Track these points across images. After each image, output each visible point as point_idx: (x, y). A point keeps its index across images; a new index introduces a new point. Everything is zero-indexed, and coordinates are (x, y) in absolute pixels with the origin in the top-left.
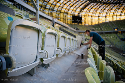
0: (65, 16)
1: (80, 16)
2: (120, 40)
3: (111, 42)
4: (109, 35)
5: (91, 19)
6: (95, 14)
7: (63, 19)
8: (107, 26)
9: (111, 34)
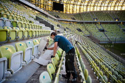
0: (46, 2)
1: (62, 3)
2: (98, 31)
3: (90, 32)
4: (89, 25)
5: (73, 8)
6: (77, 3)
7: (44, 5)
8: (88, 15)
9: (91, 24)
